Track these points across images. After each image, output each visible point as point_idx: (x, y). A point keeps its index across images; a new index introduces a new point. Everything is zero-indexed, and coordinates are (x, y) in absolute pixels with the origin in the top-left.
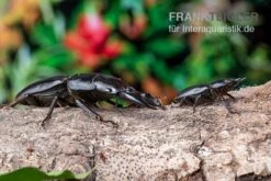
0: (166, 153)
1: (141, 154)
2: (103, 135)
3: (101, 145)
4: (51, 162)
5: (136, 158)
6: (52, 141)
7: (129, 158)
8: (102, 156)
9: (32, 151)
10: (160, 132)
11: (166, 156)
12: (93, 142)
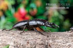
0: (68, 45)
1: (61, 45)
2: (50, 39)
3: (49, 42)
4: (34, 47)
5: (59, 46)
6: (34, 40)
7: (58, 46)
8: (50, 46)
9: (28, 43)
10: (66, 39)
11: (68, 46)
12: (47, 41)
